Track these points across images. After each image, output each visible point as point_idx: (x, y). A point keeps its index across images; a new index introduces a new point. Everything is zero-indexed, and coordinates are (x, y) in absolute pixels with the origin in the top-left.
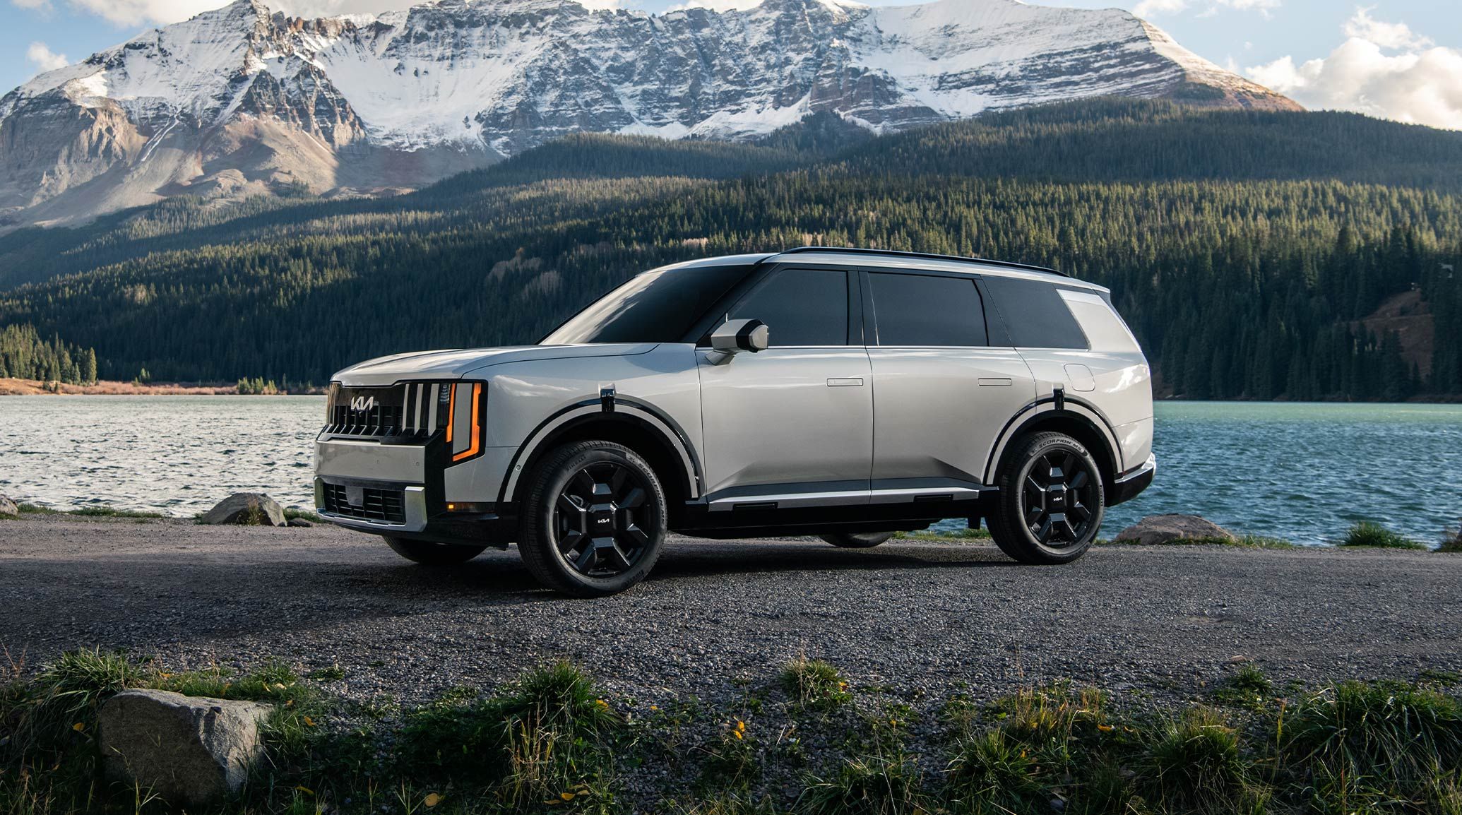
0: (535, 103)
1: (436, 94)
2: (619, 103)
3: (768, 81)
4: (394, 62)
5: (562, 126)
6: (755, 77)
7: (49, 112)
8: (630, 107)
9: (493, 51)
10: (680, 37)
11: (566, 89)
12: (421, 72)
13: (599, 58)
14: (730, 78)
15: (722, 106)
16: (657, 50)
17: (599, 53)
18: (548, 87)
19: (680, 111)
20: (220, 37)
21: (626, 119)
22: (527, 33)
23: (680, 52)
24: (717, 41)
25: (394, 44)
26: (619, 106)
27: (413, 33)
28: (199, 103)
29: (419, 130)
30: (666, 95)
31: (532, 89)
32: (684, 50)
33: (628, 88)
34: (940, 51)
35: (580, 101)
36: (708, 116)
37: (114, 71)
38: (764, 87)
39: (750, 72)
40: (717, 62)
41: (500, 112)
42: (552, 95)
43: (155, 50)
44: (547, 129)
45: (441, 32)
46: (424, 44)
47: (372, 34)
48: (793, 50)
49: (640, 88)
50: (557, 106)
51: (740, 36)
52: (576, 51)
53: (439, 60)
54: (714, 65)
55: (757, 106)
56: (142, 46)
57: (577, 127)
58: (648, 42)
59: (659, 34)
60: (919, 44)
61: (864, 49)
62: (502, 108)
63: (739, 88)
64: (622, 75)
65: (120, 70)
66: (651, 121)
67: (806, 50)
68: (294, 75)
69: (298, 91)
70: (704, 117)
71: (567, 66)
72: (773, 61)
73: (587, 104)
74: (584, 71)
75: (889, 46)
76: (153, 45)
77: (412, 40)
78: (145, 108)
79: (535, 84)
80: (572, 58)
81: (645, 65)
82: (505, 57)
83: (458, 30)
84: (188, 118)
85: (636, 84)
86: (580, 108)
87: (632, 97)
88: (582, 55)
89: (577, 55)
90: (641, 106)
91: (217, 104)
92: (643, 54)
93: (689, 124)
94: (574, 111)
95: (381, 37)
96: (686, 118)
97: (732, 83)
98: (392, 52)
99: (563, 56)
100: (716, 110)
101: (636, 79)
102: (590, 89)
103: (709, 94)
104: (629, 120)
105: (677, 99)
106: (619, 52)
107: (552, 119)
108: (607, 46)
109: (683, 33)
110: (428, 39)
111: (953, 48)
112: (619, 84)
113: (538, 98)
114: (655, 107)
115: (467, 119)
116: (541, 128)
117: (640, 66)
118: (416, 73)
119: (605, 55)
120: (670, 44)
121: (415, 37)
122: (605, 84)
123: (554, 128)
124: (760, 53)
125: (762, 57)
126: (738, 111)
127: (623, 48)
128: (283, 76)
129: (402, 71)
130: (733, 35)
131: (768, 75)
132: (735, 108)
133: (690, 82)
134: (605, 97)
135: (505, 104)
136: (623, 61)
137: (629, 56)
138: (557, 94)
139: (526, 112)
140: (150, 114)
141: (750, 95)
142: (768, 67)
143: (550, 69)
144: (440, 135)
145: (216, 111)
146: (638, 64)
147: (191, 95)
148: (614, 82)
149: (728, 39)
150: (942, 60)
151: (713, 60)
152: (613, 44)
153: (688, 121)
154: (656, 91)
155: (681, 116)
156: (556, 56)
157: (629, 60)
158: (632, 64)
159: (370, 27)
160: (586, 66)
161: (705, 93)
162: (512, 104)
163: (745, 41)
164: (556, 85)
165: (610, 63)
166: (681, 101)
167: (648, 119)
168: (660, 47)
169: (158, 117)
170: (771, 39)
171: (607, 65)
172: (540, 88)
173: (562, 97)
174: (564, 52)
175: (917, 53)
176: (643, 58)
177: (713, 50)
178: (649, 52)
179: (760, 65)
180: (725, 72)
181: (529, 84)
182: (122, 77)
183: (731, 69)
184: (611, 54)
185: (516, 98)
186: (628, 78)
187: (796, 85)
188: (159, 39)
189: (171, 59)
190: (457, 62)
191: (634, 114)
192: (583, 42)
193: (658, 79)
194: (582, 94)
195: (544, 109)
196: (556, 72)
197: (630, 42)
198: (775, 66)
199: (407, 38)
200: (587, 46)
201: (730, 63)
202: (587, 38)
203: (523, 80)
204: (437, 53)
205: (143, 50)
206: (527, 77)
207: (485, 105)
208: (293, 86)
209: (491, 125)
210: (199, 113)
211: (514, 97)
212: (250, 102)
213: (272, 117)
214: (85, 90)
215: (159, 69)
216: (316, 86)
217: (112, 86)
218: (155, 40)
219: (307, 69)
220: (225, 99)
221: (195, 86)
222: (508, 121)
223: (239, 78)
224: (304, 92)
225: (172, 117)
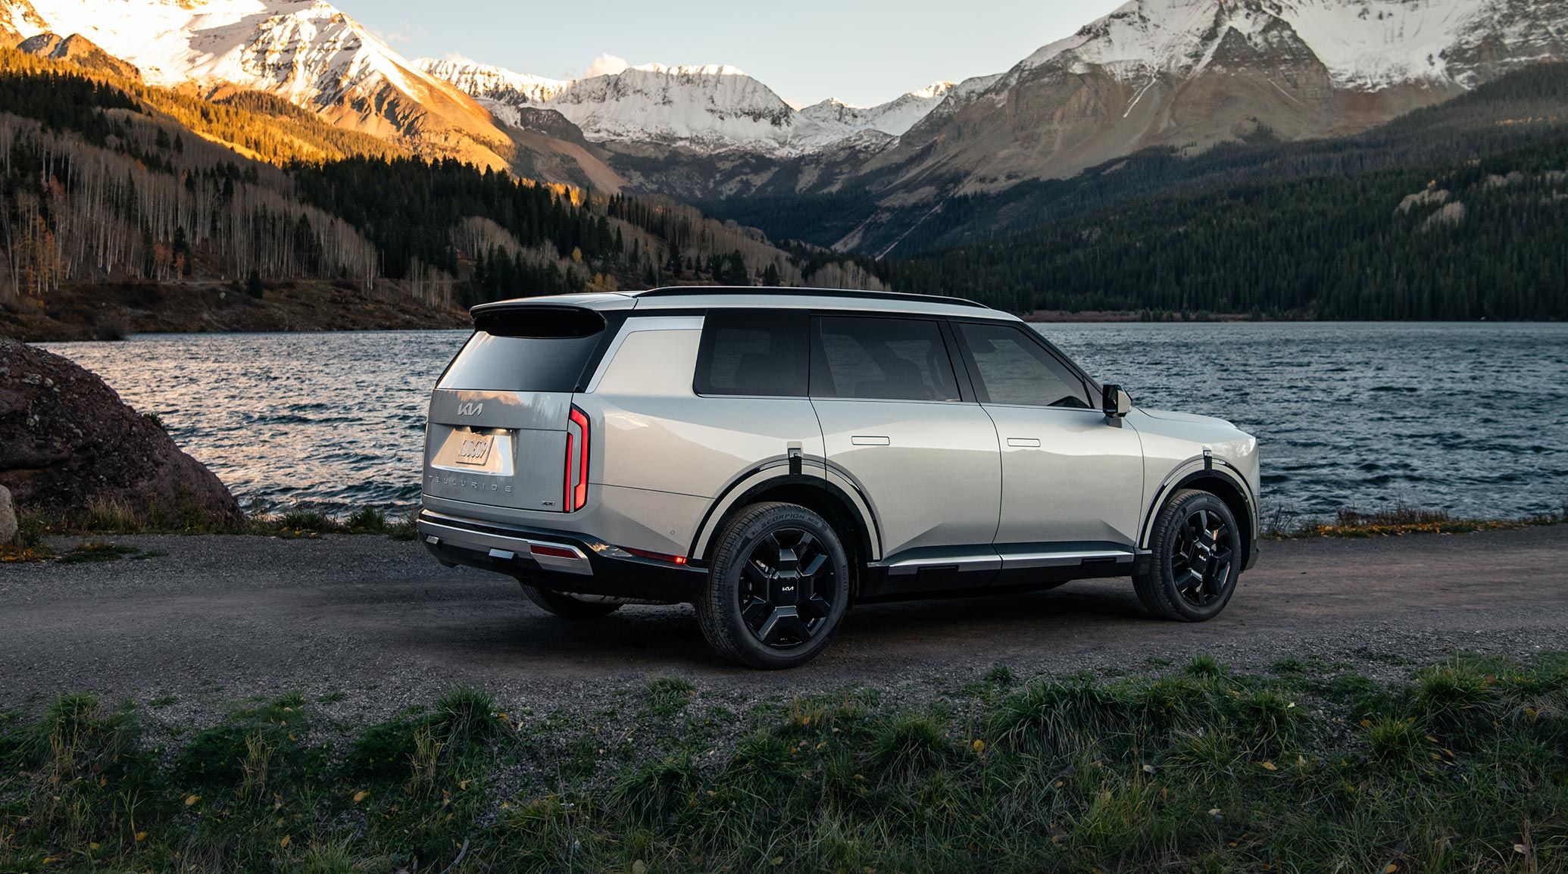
0: (1503, 35)
1: (1401, 35)
4: (1359, 8)
5: (1531, 55)
7: (1046, 80)
11: (1537, 18)
12: (1385, 15)
18: (1517, 18)
28: (1173, 62)
31: (1499, 22)
35: (1551, 29)
37: (1100, 39)
42: (1521, 26)
43: (1136, 18)
44: (1515, 60)
50: (1526, 36)
53: (1404, 2)
56: (1124, 15)
57: (1547, 55)
62: (1467, 43)
65: (1106, 39)
68: (1260, 29)
69: (1264, 44)
73: (1559, 32)
76: (1134, 13)
78: (1126, 70)
79: (1504, 16)
84: (1164, 76)
91: (1190, 61)
94: (1544, 39)
107: (1524, 48)
113: (1506, 30)
115: (1431, 57)
116: (1508, 60)
118: (1381, 17)
123: (1523, 59)
128: (1251, 31)
129: (1367, 16)
135: (1471, 39)
138: (1527, 24)
140: (1131, 75)
145: (1188, 68)
147: (1167, 54)
162: (1474, 39)
164: (1526, 16)
169: (1137, 78)
172: (1508, 19)
173: (1531, 27)
181: (1496, 17)
182: (1107, 44)
185: (1481, 32)
188: (1140, 8)
189: (1150, 25)
190: (1422, 2)
194: (1553, 22)
196: (1525, 2)
203: (1489, 13)
205: (1125, 19)
206: (1494, 10)
207: (1449, 42)
208: (1259, 40)
209: (1456, 61)
210: (1173, 70)
211: (1480, 31)
212: (1219, 57)
213: (1240, 70)
214: (1076, 59)
215: (1139, 34)
216: (1281, 37)
217: (1099, 53)
218: (1135, 8)
219: (1273, 22)
220: (1197, 56)
221: (1170, 47)
222: (1473, 56)
223: (1209, 36)
224: (1270, 44)
225: (1150, 77)
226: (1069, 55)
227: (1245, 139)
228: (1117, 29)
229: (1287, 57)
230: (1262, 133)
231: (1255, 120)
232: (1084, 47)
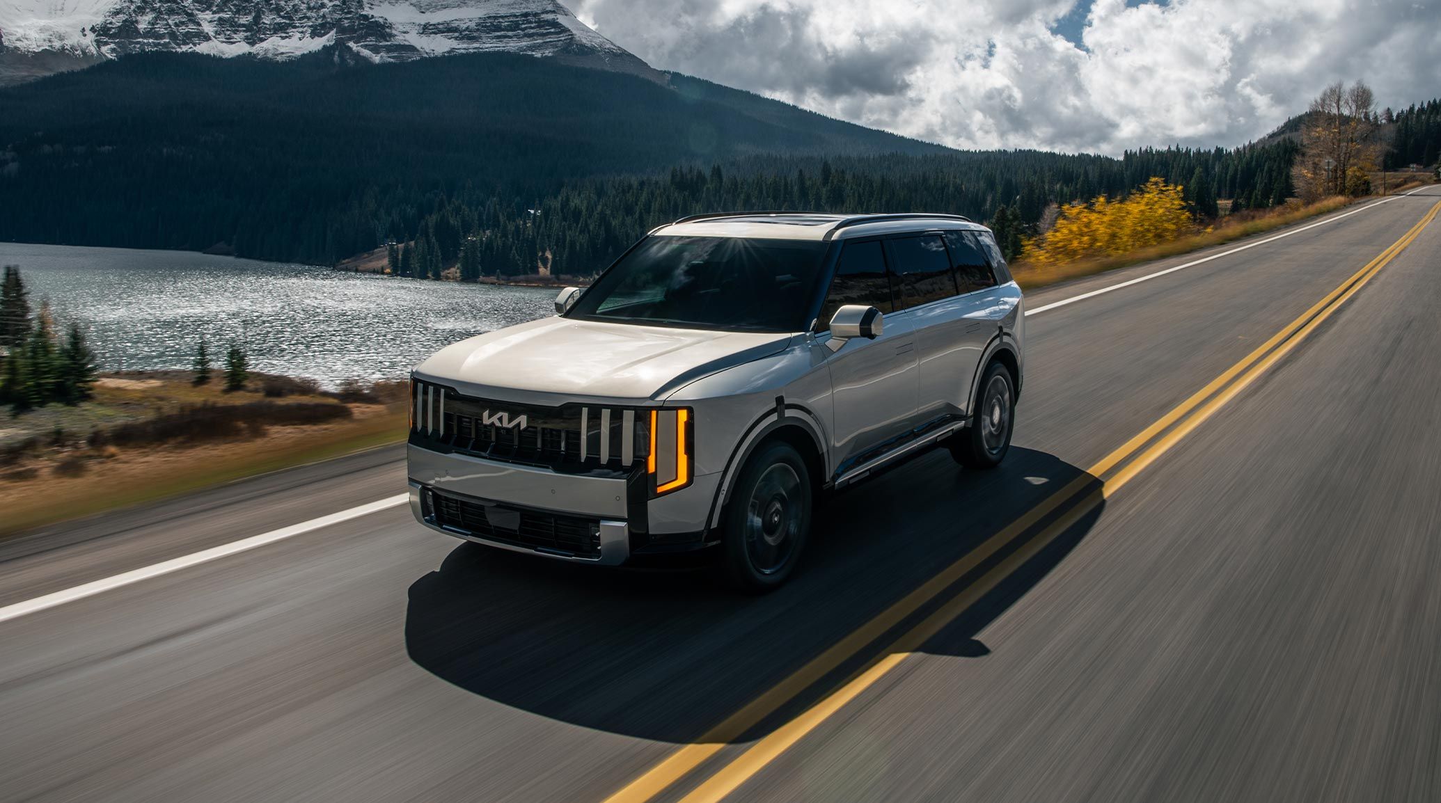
2: (200, 25)
3: (309, 18)
6: (300, 15)
8: (208, 28)
14: (282, 14)
15: (276, 34)
19: (246, 34)
21: (205, 37)
26: (200, 28)
29: (45, 35)
30: (236, 22)
33: (208, 15)
36: (266, 40)
38: (306, 22)
39: (296, 11)
40: (273, 2)
41: (110, 26)
49: (217, 16)
54: (272, 4)
55: (299, 35)
63: (288, 22)
64: (205, 6)
66: (225, 40)
70: (262, 40)
72: (312, 5)
74: (175, 1)
85: (214, 13)
86: (170, 27)
87: (211, 22)
90: (217, 29)
93: (252, 44)
96: (250, 39)
97: (283, 17)
100: (271, 35)
101: (215, 9)
102: (178, 14)
103: (266, 24)
104: (207, 38)
105: (244, 25)
111: (436, 6)
112: (202, 12)
114: (228, 30)
122: (189, 11)
126: (286, 37)
131: (309, 14)
132: (284, 35)
133: (253, 14)
134: (189, 20)
139: (128, 29)
141: (295, 27)
142: (309, 8)
144: (61, 41)
148: (199, 10)
150: (428, 14)
153: (251, 41)
154: (229, 19)
155: (246, 38)
161: (264, 23)
166: (248, 28)
167: (222, 38)
175: (412, 7)
179: (304, 6)
180: (278, 9)
183: (283, 7)
186: (209, 8)
187: (327, 23)
191: (211, 34)
193: (230, 10)
195: (142, 26)
198: (314, 8)
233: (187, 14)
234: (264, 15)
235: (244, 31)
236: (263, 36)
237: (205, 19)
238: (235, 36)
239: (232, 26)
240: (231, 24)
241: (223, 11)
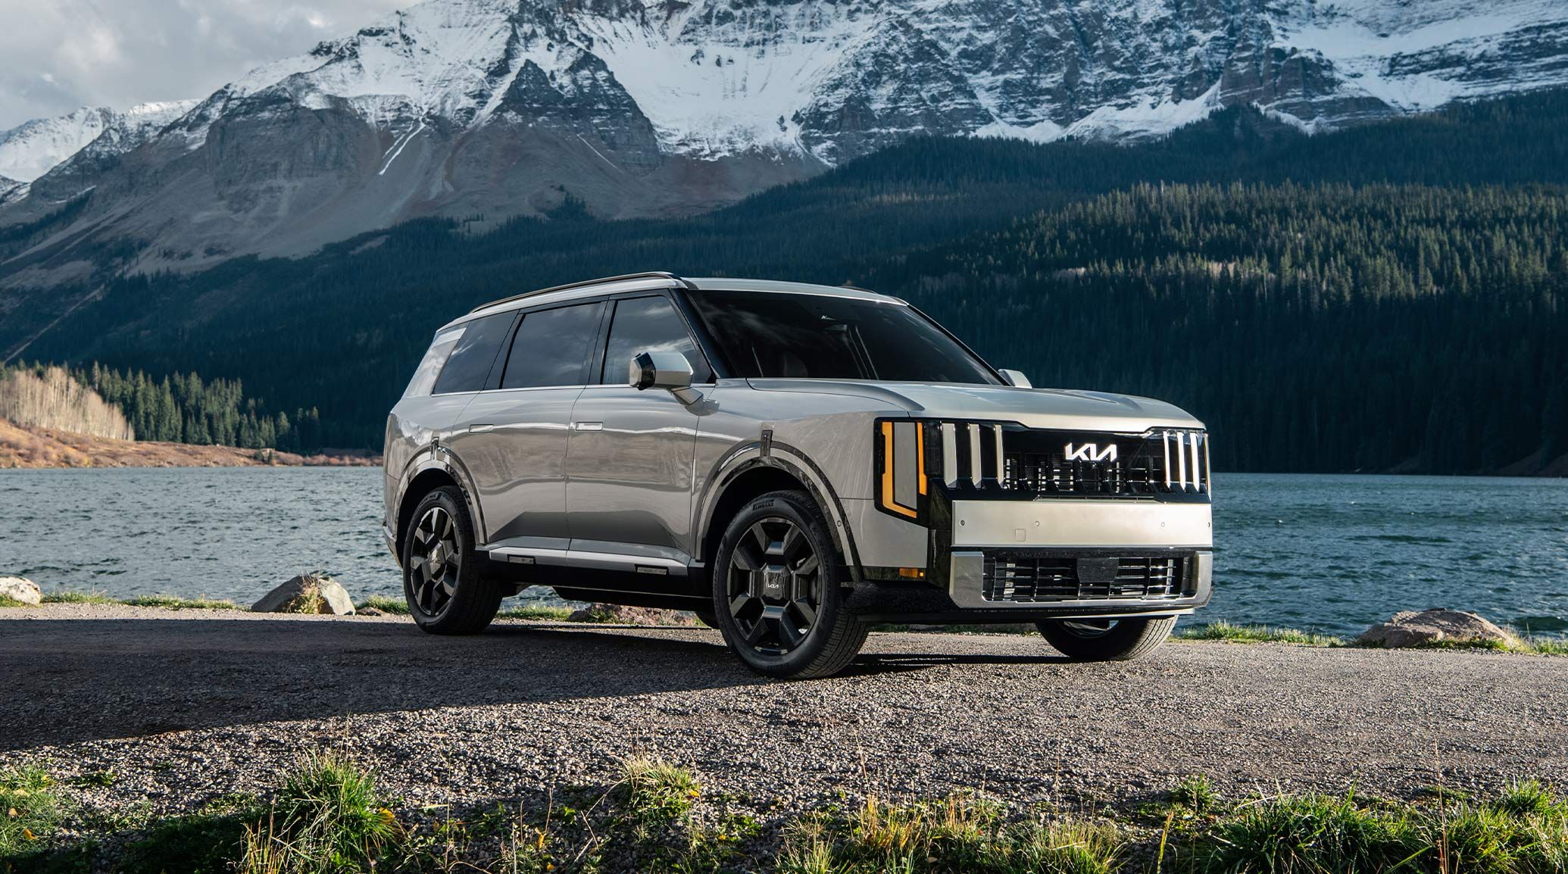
0: (868, 99)
1: (744, 88)
2: (974, 97)
3: (1166, 67)
4: (691, 49)
5: (901, 127)
6: (1149, 63)
7: (266, 115)
8: (987, 101)
9: (814, 34)
10: (1052, 12)
11: (907, 80)
12: (724, 61)
13: (949, 40)
14: (1117, 63)
15: (1106, 100)
16: (1023, 30)
17: (948, 35)
18: (885, 78)
19: (1052, 107)
20: (475, 20)
21: (983, 117)
22: (858, 10)
23: (1050, 30)
24: (1099, 17)
25: (691, 26)
26: (975, 101)
27: (715, 12)
28: (450, 102)
29: (722, 133)
30: (1034, 87)
31: (864, 81)
32: (1057, 29)
33: (985, 78)
34: (1392, 24)
35: (924, 94)
36: (1089, 113)
37: (345, 63)
38: (1160, 75)
39: (1142, 56)
40: (1099, 43)
41: (824, 110)
42: (888, 89)
43: (396, 37)
44: (883, 131)
45: (749, 11)
46: (728, 26)
47: (664, 14)
48: (1198, 27)
49: (1001, 78)
50: (895, 101)
51: (1130, 10)
52: (919, 32)
53: (747, 45)
54: (1096, 48)
55: (1151, 100)
56: (379, 32)
57: (921, 128)
58: (1010, 20)
59: (1025, 9)
60: (1364, 16)
61: (1291, 25)
62: (826, 105)
63: (1128, 77)
64: (979, 62)
65: (353, 63)
66: (1016, 120)
67: (1215, 27)
68: (567, 67)
69: (572, 86)
70: (1083, 114)
71: (908, 51)
72: (1171, 42)
73: (934, 99)
74: (929, 57)
75: (1324, 20)
76: (393, 31)
77: (714, 21)
78: (383, 109)
79: (869, 74)
80: (914, 40)
81: (1007, 48)
82: (829, 41)
83: (771, 8)
84: (437, 122)
85: (995, 73)
86: (925, 104)
87: (991, 89)
88: (926, 37)
89: (921, 37)
90: (1003, 101)
91: (472, 103)
92: (1004, 34)
93: (1064, 123)
94: (917, 108)
95: (675, 16)
96: (1061, 115)
97: (1119, 70)
98: (688, 37)
99: (903, 38)
100: (1099, 104)
101: (996, 66)
102: (937, 80)
103: (1089, 85)
104: (987, 119)
105: (1048, 91)
106: (975, 33)
107: (891, 117)
108: (958, 25)
109: (1055, 8)
110: (733, 19)
111: (1410, 22)
112: (975, 73)
113: (872, 92)
114: (1020, 102)
115: (782, 119)
116: (876, 130)
117: (1001, 49)
118: (718, 63)
119: (956, 37)
120: (1040, 22)
121: (717, 17)
122: (956, 73)
123: (892, 130)
124: (1156, 31)
125: (1158, 36)
126: (1127, 105)
127: (979, 28)
128: (554, 68)
129: (701, 60)
130: (1120, 9)
131: (1166, 59)
132: (1122, 101)
133: (1065, 69)
134: (957, 89)
135: (830, 100)
136: (979, 43)
137: (987, 37)
138: (896, 86)
139: (856, 111)
140: (389, 116)
141: (1143, 85)
142: (1166, 49)
143: (887, 56)
144: (748, 140)
145: (470, 112)
146: (998, 48)
147: (440, 92)
148: (969, 71)
149: (1113, 14)
150: (1394, 37)
151: (1096, 40)
152: (967, 23)
153: (1063, 118)
154: (1021, 82)
155: (1054, 113)
156: (894, 38)
157: (987, 42)
158: (991, 48)
159: (661, 6)
160: (932, 51)
161: (1084, 83)
162: (837, 100)
163: (1136, 16)
164: (894, 76)
165: (963, 46)
166: (1055, 94)
167: (1011, 116)
168: (1026, 26)
169: (399, 120)
170: (1168, 13)
171: (959, 49)
172: (874, 79)
173: (901, 90)
174: (905, 33)
175: (1360, 28)
176: (1005, 40)
177: (1094, 28)
178: (1013, 32)
179: (1155, 46)
180: (1109, 56)
181: (860, 75)
182: (355, 70)
183: (1118, 52)
184: (964, 35)
185: (843, 93)
186: (986, 66)
187: (1202, 71)
188: (401, 23)
189: (416, 48)
190: (769, 48)
191: (993, 111)
192: (928, 21)
193: (1024, 66)
194: (927, 87)
195: (877, 106)
196: (894, 58)
197: (988, 20)
198: (1175, 47)
199: (707, 19)
200: (933, 26)
201: (1116, 44)
202: (933, 16)
203: (852, 69)
204: (743, 38)
205: (381, 37)
206: (858, 65)
207: (804, 102)
208: (566, 80)
209: (812, 127)
210: (449, 114)
211: (841, 91)
212: (513, 99)
213: (540, 119)
214: (311, 87)
215: (400, 60)
216: (595, 79)
217: (343, 82)
218: (395, 24)
219: (584, 58)
220: (482, 97)
221: (445, 81)
222: (834, 122)
223: (499, 70)
224: (580, 87)
225: (417, 120)
226: (300, 82)
227: (550, 214)
228: (370, 51)
229: (601, 106)
230: (572, 209)
231: (561, 189)
232: (322, 72)
233: (951, 77)
234: (1083, 68)
235: (1049, 101)
236: (1084, 107)
237: (981, 86)
238: (1033, 111)
239: (1026, 93)
240: (1026, 90)
241: (1011, 69)
